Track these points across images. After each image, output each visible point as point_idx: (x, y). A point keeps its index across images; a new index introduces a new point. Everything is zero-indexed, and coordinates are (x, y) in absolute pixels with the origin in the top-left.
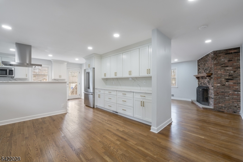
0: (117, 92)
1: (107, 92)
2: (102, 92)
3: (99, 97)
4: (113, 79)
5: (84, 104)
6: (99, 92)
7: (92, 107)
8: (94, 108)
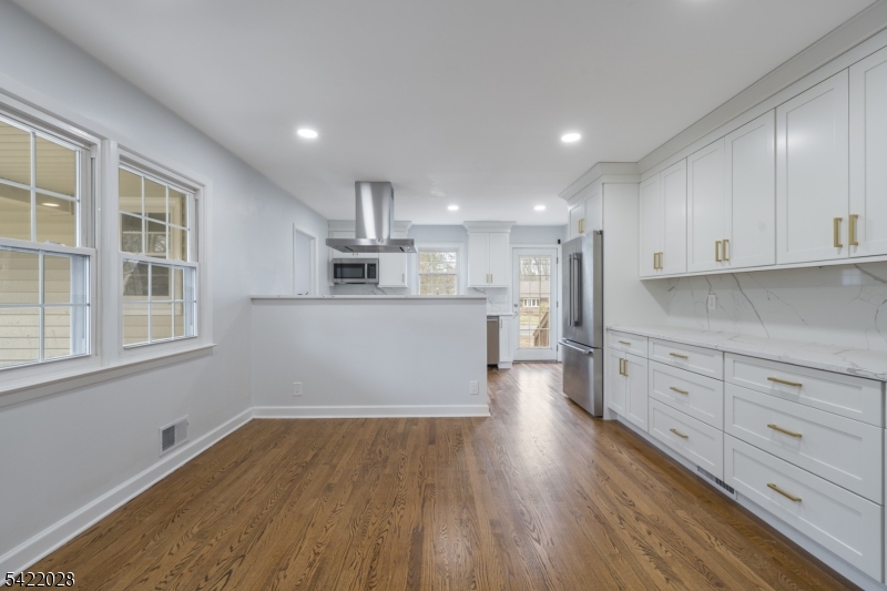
0: (729, 360)
1: (662, 354)
2: (638, 348)
3: (624, 373)
4: (708, 281)
5: (564, 391)
6: (624, 346)
7: (592, 410)
8: (598, 417)
